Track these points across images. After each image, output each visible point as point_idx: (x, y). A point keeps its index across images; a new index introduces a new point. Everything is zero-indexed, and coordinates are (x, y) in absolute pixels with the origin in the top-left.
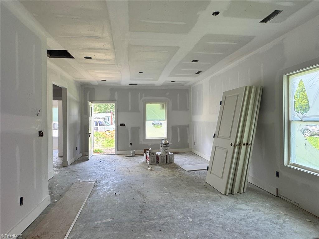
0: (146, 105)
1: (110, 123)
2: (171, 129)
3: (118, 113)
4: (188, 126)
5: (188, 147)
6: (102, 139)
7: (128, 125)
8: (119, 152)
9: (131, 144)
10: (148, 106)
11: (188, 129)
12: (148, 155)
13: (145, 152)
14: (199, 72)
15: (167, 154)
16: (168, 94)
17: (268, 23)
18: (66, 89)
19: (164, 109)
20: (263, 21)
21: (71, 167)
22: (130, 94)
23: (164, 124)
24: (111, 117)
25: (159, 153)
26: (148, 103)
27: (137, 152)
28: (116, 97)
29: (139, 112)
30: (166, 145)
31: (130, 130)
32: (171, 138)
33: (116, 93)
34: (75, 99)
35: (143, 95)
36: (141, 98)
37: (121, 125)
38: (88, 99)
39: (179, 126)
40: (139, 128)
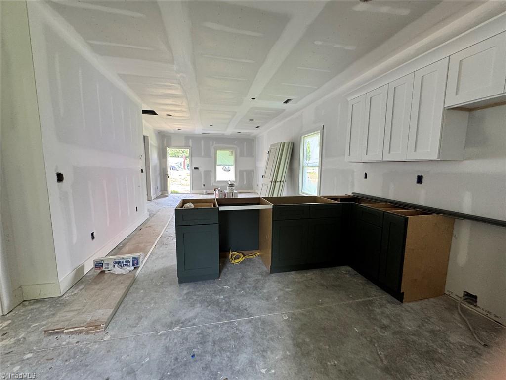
0: (217, 152)
1: (183, 168)
2: (239, 173)
3: (193, 158)
4: (253, 171)
5: (252, 188)
6: (177, 183)
7: (202, 169)
8: (193, 192)
9: (204, 185)
10: (218, 152)
11: (253, 173)
12: (217, 192)
13: (215, 191)
14: (258, 127)
15: (232, 192)
16: (236, 142)
17: (288, 104)
18: (148, 137)
19: (232, 155)
20: (284, 103)
21: (155, 201)
22: (202, 142)
23: (232, 169)
24: (184, 162)
25: (226, 192)
26: (218, 150)
27: (209, 192)
28: (191, 144)
29: (210, 157)
30: (232, 185)
31: (202, 173)
32: (238, 181)
33: (190, 140)
34: (155, 145)
35: (215, 142)
36: (212, 145)
37: (195, 168)
38: (165, 145)
39: (246, 171)
40: (211, 171)
